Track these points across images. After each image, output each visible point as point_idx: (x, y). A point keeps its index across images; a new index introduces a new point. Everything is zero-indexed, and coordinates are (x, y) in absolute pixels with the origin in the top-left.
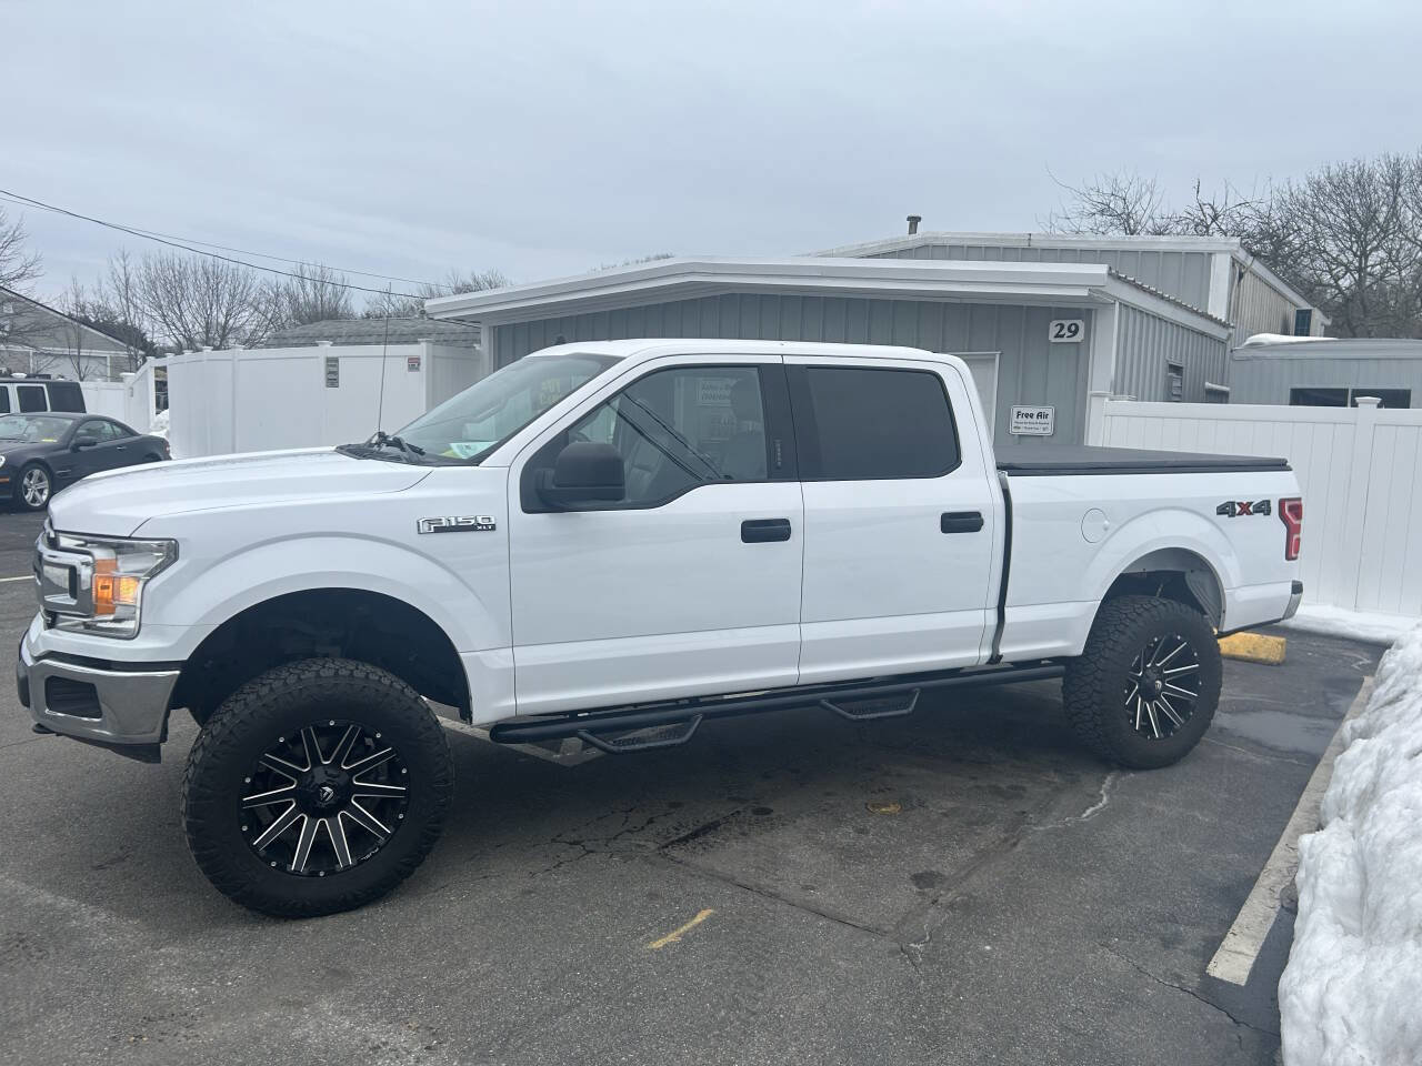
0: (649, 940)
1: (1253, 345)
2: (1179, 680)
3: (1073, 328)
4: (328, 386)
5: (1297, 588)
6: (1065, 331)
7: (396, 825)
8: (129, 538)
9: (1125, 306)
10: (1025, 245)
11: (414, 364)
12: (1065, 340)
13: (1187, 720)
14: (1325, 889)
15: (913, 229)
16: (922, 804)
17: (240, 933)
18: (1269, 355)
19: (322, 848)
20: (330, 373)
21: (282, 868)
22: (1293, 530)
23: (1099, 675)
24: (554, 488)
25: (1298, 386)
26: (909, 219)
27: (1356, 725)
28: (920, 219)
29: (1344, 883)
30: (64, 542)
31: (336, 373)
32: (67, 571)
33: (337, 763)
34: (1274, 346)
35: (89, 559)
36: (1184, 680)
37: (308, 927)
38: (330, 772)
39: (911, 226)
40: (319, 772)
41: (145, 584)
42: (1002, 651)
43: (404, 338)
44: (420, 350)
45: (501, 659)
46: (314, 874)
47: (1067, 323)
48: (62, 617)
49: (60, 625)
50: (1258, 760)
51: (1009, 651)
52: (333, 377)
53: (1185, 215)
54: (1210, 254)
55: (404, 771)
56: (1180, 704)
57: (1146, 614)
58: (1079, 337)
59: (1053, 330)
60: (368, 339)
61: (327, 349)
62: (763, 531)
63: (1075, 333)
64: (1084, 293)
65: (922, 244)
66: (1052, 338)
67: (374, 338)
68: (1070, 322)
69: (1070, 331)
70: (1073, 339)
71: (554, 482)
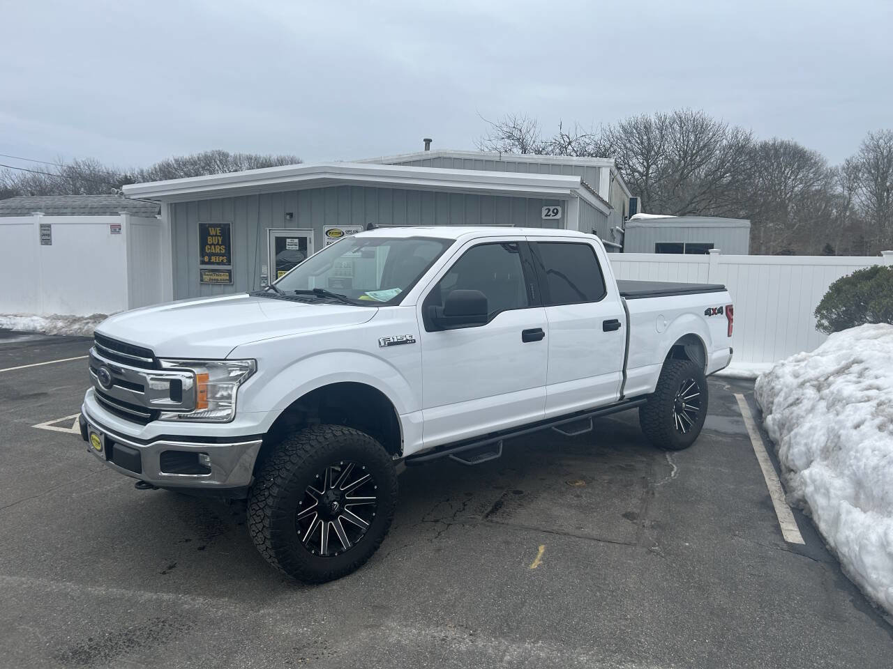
0: (527, 565)
1: (635, 219)
2: (690, 402)
3: (555, 211)
4: (42, 244)
5: (731, 351)
6: (551, 212)
7: (371, 520)
8: (225, 360)
9: (583, 200)
10: (498, 159)
11: (116, 229)
12: (551, 218)
13: (695, 422)
14: (835, 494)
15: (427, 148)
16: (593, 479)
17: (297, 596)
18: (643, 225)
19: (333, 539)
20: (44, 235)
21: (317, 553)
22: (730, 320)
23: (662, 402)
24: (444, 317)
25: (659, 242)
26: (425, 140)
27: (776, 417)
28: (432, 140)
29: (845, 489)
30: (165, 364)
31: (49, 235)
32: (169, 383)
33: (337, 488)
34: (646, 220)
35: (191, 374)
36: (693, 402)
37: (335, 586)
38: (335, 492)
39: (426, 145)
40: (330, 493)
41: (239, 387)
42: (625, 393)
43: (94, 211)
44: (121, 219)
45: (418, 417)
46: (332, 555)
47: (552, 208)
48: (162, 413)
49: (163, 417)
50: (724, 440)
51: (628, 392)
52: (47, 238)
53: (554, 141)
54: (599, 168)
55: (376, 487)
56: (691, 414)
57: (681, 369)
58: (559, 216)
59: (544, 212)
60: (65, 211)
61: (40, 218)
62: (532, 335)
63: (556, 214)
64: (568, 192)
65: (436, 156)
66: (543, 217)
67: (69, 210)
68: (554, 207)
69: (553, 212)
70: (555, 217)
71: (444, 313)
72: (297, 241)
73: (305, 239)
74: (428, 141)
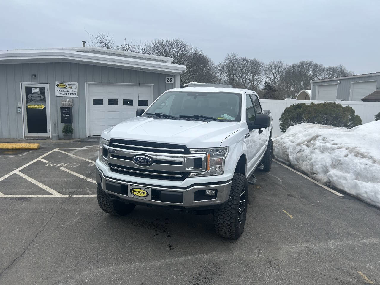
3: (171, 80)
8: (220, 147)
10: (123, 54)
12: (169, 82)
15: (84, 46)
28: (86, 42)
32: (194, 160)
35: (205, 155)
41: (225, 159)
47: (170, 78)
49: (190, 176)
59: (167, 80)
63: (172, 81)
66: (166, 82)
68: (171, 78)
69: (170, 80)
70: (171, 82)
71: (255, 124)
72: (39, 89)
73: (44, 88)
74: (84, 43)
